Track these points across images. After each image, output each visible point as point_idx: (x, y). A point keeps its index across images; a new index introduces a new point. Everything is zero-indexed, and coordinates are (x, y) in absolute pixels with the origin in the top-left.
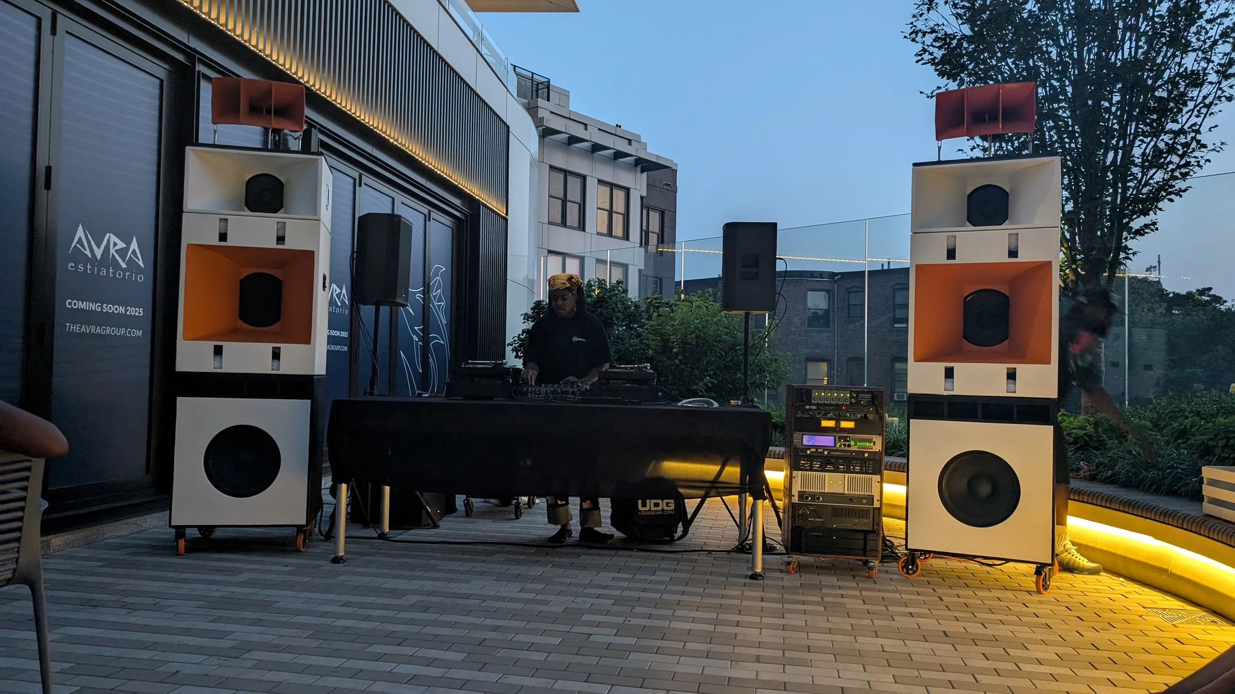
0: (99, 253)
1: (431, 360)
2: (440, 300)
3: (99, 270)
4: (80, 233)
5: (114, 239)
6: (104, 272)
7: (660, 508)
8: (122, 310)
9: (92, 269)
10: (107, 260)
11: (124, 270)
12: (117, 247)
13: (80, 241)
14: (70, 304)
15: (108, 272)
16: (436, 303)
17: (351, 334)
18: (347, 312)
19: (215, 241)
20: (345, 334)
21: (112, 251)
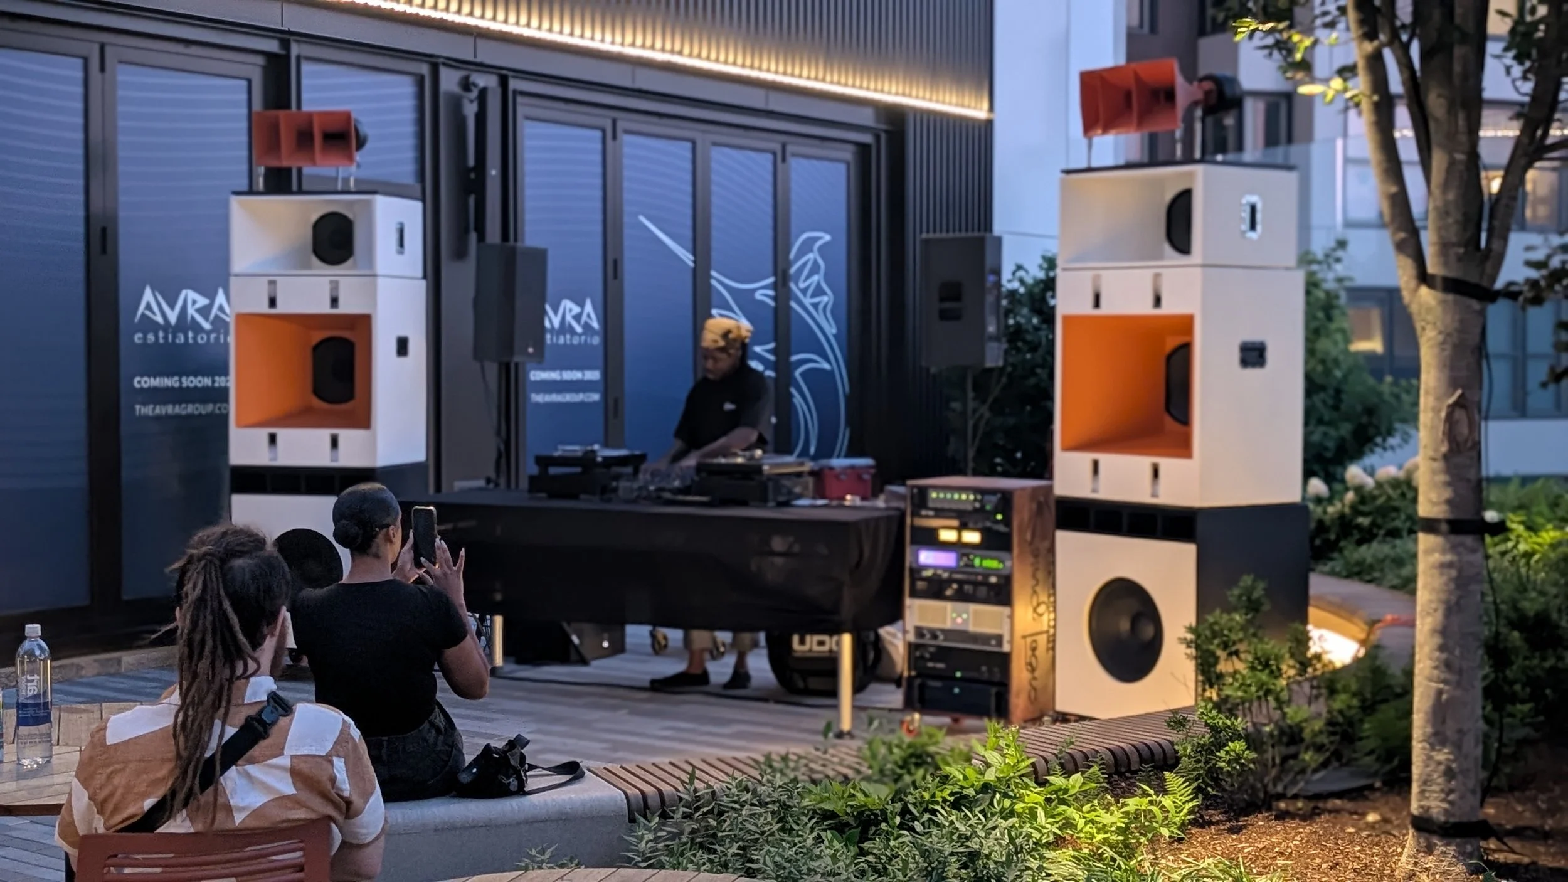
0: (173, 317)
1: (797, 400)
2: (819, 292)
3: (174, 337)
4: (148, 296)
5: (191, 295)
6: (181, 339)
7: (826, 648)
8: (207, 381)
9: (166, 338)
10: (184, 323)
11: (208, 333)
12: (198, 306)
13: (148, 307)
14: (139, 382)
15: (186, 338)
16: (807, 301)
17: (605, 374)
18: (596, 340)
19: (265, 309)
20: (594, 375)
21: (191, 311)
